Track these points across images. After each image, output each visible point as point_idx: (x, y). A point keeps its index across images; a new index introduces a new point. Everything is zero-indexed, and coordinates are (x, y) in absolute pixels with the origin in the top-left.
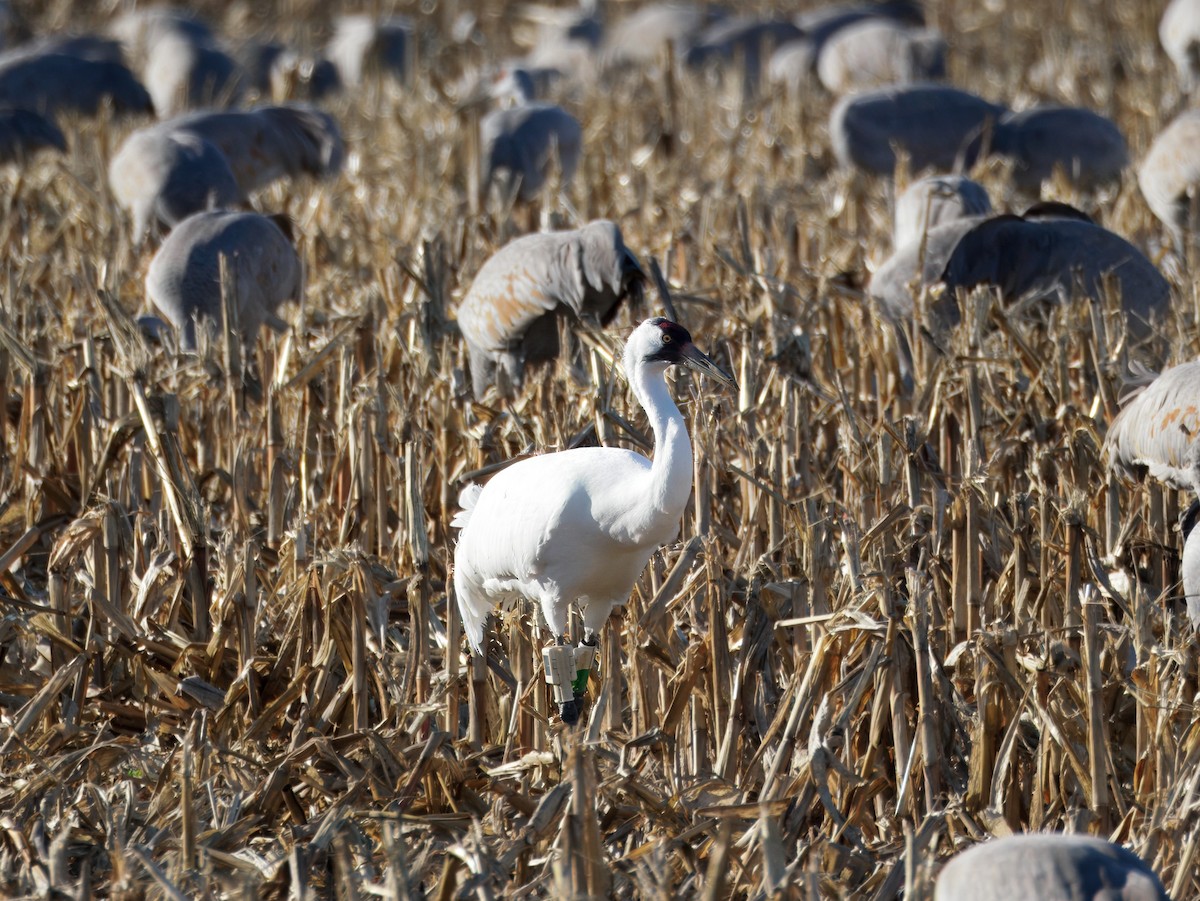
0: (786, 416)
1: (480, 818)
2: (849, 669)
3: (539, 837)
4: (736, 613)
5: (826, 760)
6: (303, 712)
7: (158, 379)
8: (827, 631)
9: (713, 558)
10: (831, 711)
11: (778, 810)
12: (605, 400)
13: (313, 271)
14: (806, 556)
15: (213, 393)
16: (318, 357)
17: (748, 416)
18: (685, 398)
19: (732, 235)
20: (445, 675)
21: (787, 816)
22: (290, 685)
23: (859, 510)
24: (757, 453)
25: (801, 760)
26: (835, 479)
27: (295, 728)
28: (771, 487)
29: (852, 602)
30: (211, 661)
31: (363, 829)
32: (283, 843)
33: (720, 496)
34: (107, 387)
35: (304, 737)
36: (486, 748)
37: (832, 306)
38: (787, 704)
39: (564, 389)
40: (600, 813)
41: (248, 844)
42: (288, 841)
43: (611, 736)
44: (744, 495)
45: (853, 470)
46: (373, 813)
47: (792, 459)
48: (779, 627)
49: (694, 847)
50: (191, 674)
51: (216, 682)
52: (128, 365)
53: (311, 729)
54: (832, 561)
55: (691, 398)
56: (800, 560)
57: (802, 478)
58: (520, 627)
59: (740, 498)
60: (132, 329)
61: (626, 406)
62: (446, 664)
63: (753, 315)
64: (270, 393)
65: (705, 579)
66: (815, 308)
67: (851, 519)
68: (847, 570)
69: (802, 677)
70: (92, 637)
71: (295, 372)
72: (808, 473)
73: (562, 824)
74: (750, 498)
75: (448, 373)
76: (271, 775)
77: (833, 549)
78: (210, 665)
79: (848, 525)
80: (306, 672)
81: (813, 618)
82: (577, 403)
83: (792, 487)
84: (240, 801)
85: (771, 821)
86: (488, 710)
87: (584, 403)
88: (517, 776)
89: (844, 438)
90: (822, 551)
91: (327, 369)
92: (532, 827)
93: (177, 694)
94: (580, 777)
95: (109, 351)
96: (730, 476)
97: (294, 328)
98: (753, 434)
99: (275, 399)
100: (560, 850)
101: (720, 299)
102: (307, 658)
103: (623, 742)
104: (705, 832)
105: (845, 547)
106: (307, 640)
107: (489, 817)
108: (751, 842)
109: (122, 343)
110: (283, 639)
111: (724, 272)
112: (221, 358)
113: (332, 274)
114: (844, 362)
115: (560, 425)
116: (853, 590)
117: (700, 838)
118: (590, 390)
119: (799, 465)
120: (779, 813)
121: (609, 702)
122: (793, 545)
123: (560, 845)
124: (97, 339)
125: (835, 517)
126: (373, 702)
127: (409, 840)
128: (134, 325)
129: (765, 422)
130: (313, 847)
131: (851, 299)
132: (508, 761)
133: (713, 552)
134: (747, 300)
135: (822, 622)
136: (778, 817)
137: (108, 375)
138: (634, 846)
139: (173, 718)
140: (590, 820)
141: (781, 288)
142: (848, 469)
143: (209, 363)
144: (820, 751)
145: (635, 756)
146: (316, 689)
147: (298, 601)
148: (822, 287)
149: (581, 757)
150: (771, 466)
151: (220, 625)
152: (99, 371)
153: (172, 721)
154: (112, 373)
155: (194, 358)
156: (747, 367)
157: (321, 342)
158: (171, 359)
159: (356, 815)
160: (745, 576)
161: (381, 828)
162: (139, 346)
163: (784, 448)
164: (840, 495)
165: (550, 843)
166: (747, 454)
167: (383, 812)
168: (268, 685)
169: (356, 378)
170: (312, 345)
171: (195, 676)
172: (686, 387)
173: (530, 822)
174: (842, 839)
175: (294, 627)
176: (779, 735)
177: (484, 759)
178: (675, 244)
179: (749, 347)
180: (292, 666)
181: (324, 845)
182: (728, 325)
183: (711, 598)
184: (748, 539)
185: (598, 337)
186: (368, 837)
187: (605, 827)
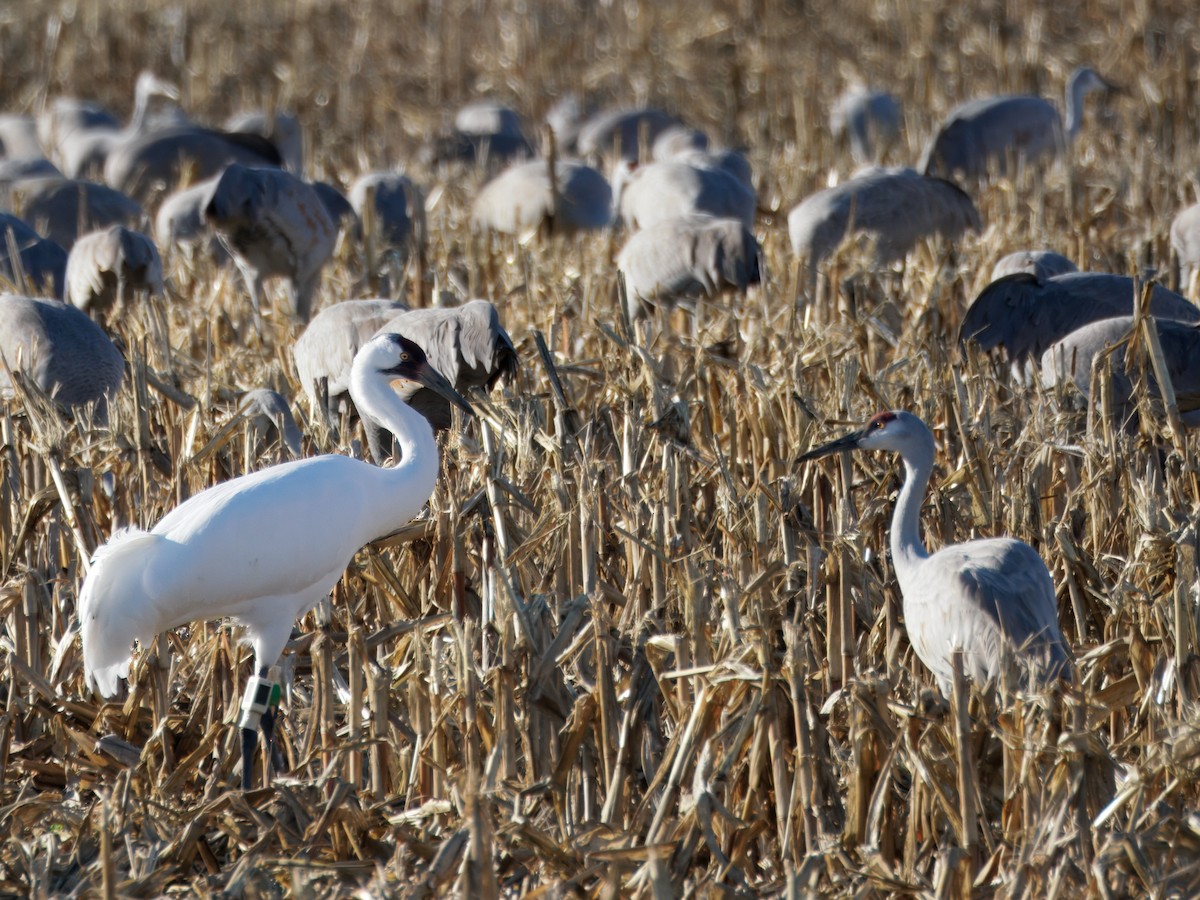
0: (666, 479)
1: (384, 865)
2: (730, 717)
3: (440, 882)
4: (622, 670)
5: (710, 804)
6: (215, 767)
7: (72, 455)
8: (708, 682)
9: (600, 615)
10: (713, 757)
11: (667, 852)
12: (496, 468)
13: (217, 350)
14: (688, 611)
15: (126, 467)
16: (224, 431)
17: (630, 480)
18: (571, 464)
19: (613, 308)
20: (349, 729)
21: (674, 858)
22: (202, 742)
23: (738, 568)
24: (640, 515)
25: (688, 804)
26: (715, 538)
27: (208, 783)
28: (654, 547)
29: (732, 655)
30: (127, 721)
31: (273, 876)
32: (198, 891)
33: (606, 557)
34: (25, 462)
35: (217, 792)
36: (389, 798)
37: (708, 375)
38: (673, 751)
39: (456, 458)
40: (498, 857)
41: (164, 892)
42: (203, 889)
43: (506, 785)
44: (628, 555)
45: (731, 530)
46: (283, 861)
47: (673, 520)
48: (665, 680)
49: (587, 888)
50: (108, 732)
51: (132, 740)
52: (45, 442)
53: (221, 784)
54: (713, 616)
55: (576, 463)
56: (682, 616)
57: (683, 538)
58: (418, 684)
59: (625, 558)
60: (47, 408)
61: (515, 473)
62: (350, 719)
63: (635, 385)
64: (179, 466)
65: (593, 634)
66: (693, 377)
67: (730, 576)
68: (726, 623)
69: (686, 725)
70: (13, 699)
71: (201, 445)
72: (689, 534)
73: (461, 869)
74: (634, 558)
75: (346, 444)
76: (188, 827)
77: (714, 603)
78: (126, 724)
79: (728, 582)
80: (217, 729)
81: (695, 670)
82: (470, 470)
83: (674, 546)
84: (157, 853)
85: (660, 863)
86: (390, 761)
87: (476, 470)
88: (417, 823)
89: (723, 499)
90: (703, 607)
91: (232, 442)
92: (433, 872)
93: (96, 752)
94: (479, 824)
95: (26, 429)
96: (615, 537)
97: (200, 403)
98: (635, 498)
99: (183, 471)
100: (459, 894)
101: (602, 370)
102: (218, 715)
103: (518, 790)
104: (597, 875)
105: (725, 603)
106: (218, 698)
107: (393, 863)
108: (641, 883)
109: (38, 421)
110: (196, 699)
111: (605, 343)
112: (131, 434)
113: (234, 352)
114: (720, 428)
115: (453, 492)
116: (733, 643)
117: (592, 880)
118: (481, 458)
119: (680, 526)
120: (666, 856)
121: (504, 753)
122: (676, 602)
123: (460, 888)
124: (15, 418)
125: (714, 574)
126: (280, 756)
127: (317, 886)
128: (48, 403)
129: (647, 486)
130: (227, 895)
131: (726, 368)
132: (410, 808)
133: (600, 609)
134: (628, 369)
135: (703, 674)
136: (665, 860)
137: (25, 452)
138: (529, 889)
139: (93, 774)
140: (488, 864)
141: (660, 358)
142: (727, 528)
143: (120, 438)
144: (705, 796)
145: (530, 803)
146: (227, 745)
147: (208, 662)
148: (699, 357)
149: (478, 806)
150: (654, 527)
151: (135, 686)
152: (17, 448)
153: (91, 778)
154: (29, 449)
155: (106, 434)
156: (629, 433)
157: (227, 416)
158: (85, 436)
159: (267, 864)
160: (631, 632)
161: (290, 875)
162: (54, 424)
163: (666, 509)
164: (719, 554)
165: (450, 887)
166: (631, 516)
167: (293, 860)
168: (182, 742)
169: (259, 452)
170: (217, 419)
171: (112, 735)
172: (571, 454)
173: (431, 868)
174: (726, 879)
175: (205, 687)
176: (665, 780)
177: (388, 808)
178: (559, 320)
179: (630, 414)
180: (204, 723)
181: (236, 892)
182: (611, 394)
183: (599, 653)
184: (634, 597)
185: (487, 408)
186: (278, 884)
187: (502, 870)
